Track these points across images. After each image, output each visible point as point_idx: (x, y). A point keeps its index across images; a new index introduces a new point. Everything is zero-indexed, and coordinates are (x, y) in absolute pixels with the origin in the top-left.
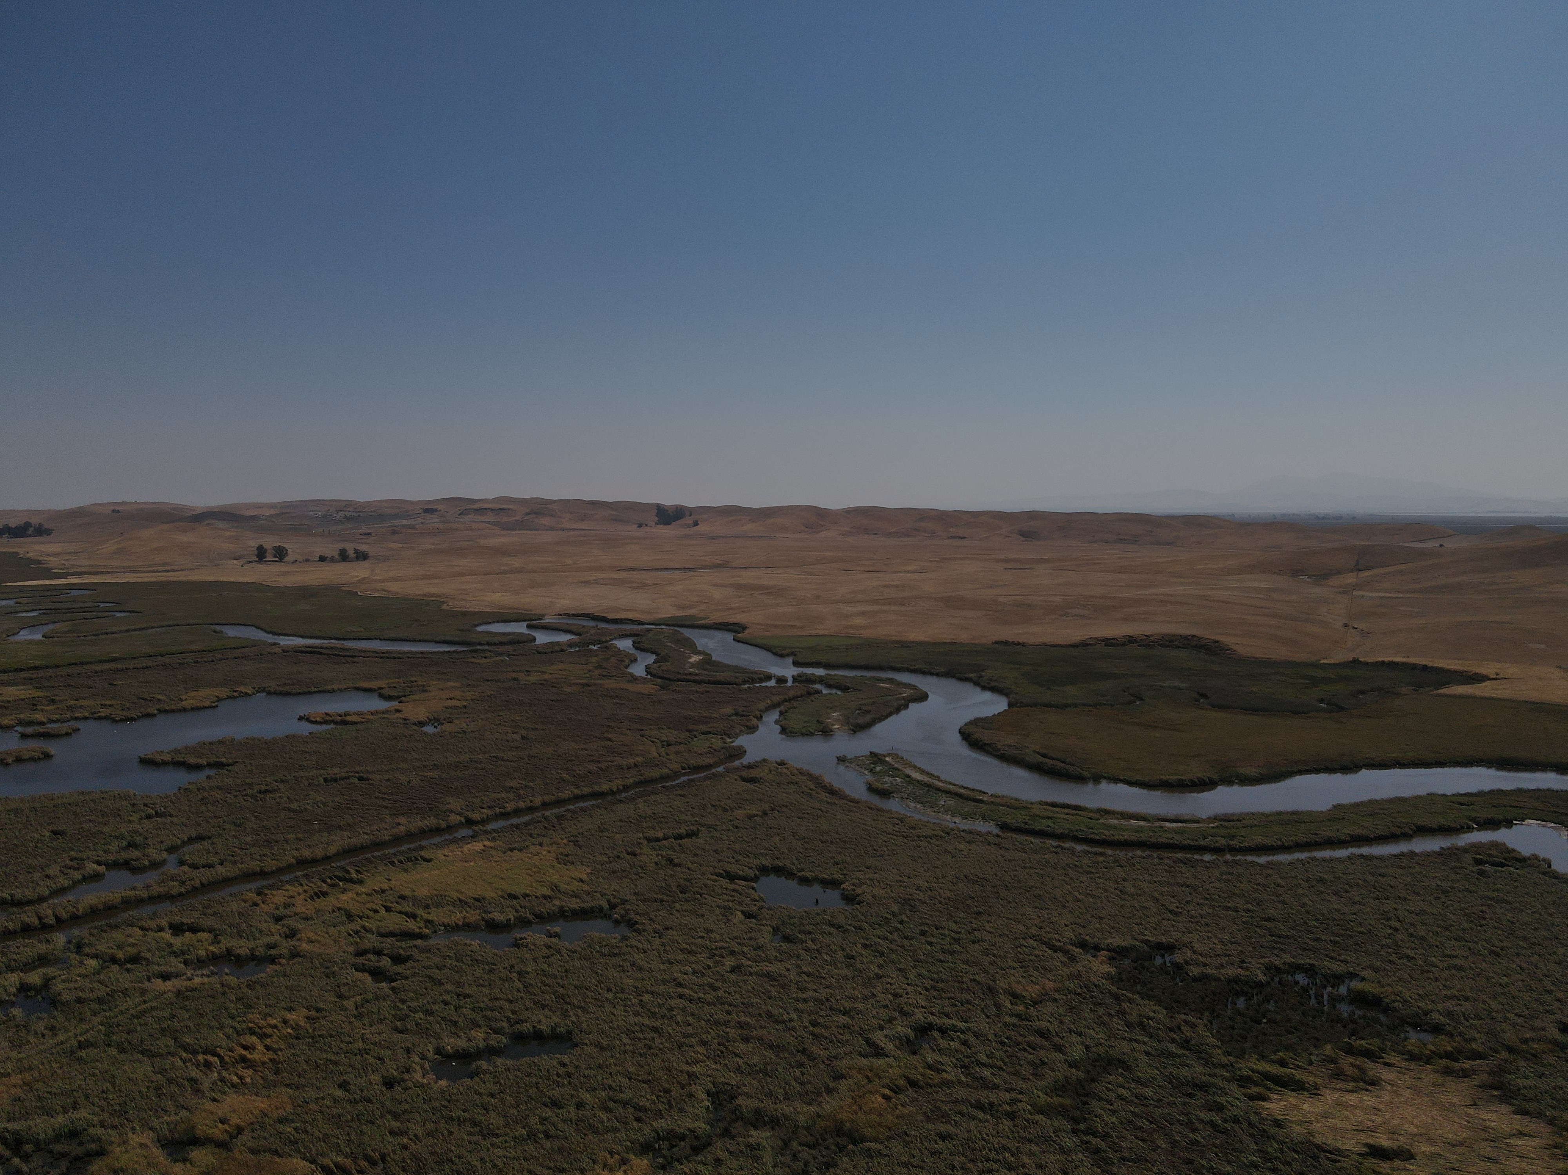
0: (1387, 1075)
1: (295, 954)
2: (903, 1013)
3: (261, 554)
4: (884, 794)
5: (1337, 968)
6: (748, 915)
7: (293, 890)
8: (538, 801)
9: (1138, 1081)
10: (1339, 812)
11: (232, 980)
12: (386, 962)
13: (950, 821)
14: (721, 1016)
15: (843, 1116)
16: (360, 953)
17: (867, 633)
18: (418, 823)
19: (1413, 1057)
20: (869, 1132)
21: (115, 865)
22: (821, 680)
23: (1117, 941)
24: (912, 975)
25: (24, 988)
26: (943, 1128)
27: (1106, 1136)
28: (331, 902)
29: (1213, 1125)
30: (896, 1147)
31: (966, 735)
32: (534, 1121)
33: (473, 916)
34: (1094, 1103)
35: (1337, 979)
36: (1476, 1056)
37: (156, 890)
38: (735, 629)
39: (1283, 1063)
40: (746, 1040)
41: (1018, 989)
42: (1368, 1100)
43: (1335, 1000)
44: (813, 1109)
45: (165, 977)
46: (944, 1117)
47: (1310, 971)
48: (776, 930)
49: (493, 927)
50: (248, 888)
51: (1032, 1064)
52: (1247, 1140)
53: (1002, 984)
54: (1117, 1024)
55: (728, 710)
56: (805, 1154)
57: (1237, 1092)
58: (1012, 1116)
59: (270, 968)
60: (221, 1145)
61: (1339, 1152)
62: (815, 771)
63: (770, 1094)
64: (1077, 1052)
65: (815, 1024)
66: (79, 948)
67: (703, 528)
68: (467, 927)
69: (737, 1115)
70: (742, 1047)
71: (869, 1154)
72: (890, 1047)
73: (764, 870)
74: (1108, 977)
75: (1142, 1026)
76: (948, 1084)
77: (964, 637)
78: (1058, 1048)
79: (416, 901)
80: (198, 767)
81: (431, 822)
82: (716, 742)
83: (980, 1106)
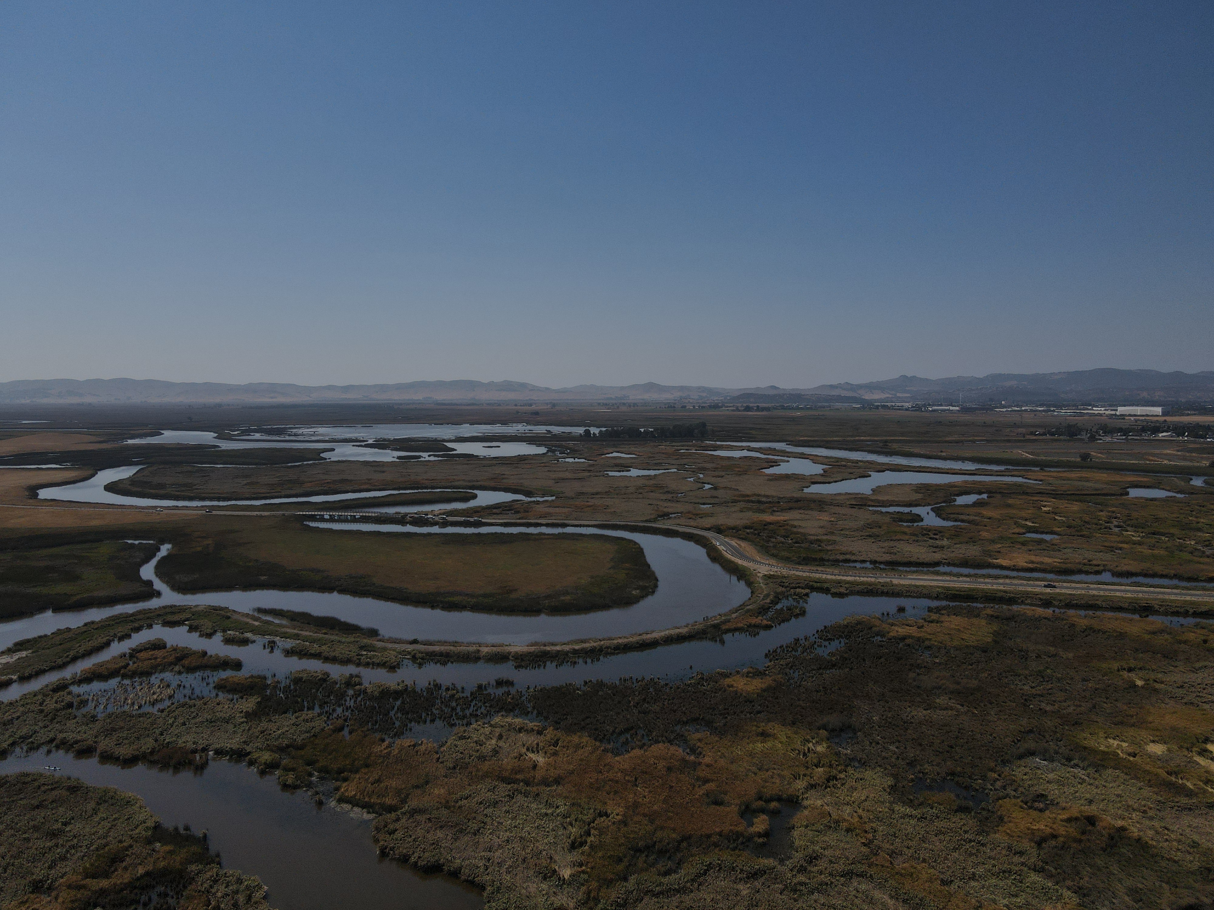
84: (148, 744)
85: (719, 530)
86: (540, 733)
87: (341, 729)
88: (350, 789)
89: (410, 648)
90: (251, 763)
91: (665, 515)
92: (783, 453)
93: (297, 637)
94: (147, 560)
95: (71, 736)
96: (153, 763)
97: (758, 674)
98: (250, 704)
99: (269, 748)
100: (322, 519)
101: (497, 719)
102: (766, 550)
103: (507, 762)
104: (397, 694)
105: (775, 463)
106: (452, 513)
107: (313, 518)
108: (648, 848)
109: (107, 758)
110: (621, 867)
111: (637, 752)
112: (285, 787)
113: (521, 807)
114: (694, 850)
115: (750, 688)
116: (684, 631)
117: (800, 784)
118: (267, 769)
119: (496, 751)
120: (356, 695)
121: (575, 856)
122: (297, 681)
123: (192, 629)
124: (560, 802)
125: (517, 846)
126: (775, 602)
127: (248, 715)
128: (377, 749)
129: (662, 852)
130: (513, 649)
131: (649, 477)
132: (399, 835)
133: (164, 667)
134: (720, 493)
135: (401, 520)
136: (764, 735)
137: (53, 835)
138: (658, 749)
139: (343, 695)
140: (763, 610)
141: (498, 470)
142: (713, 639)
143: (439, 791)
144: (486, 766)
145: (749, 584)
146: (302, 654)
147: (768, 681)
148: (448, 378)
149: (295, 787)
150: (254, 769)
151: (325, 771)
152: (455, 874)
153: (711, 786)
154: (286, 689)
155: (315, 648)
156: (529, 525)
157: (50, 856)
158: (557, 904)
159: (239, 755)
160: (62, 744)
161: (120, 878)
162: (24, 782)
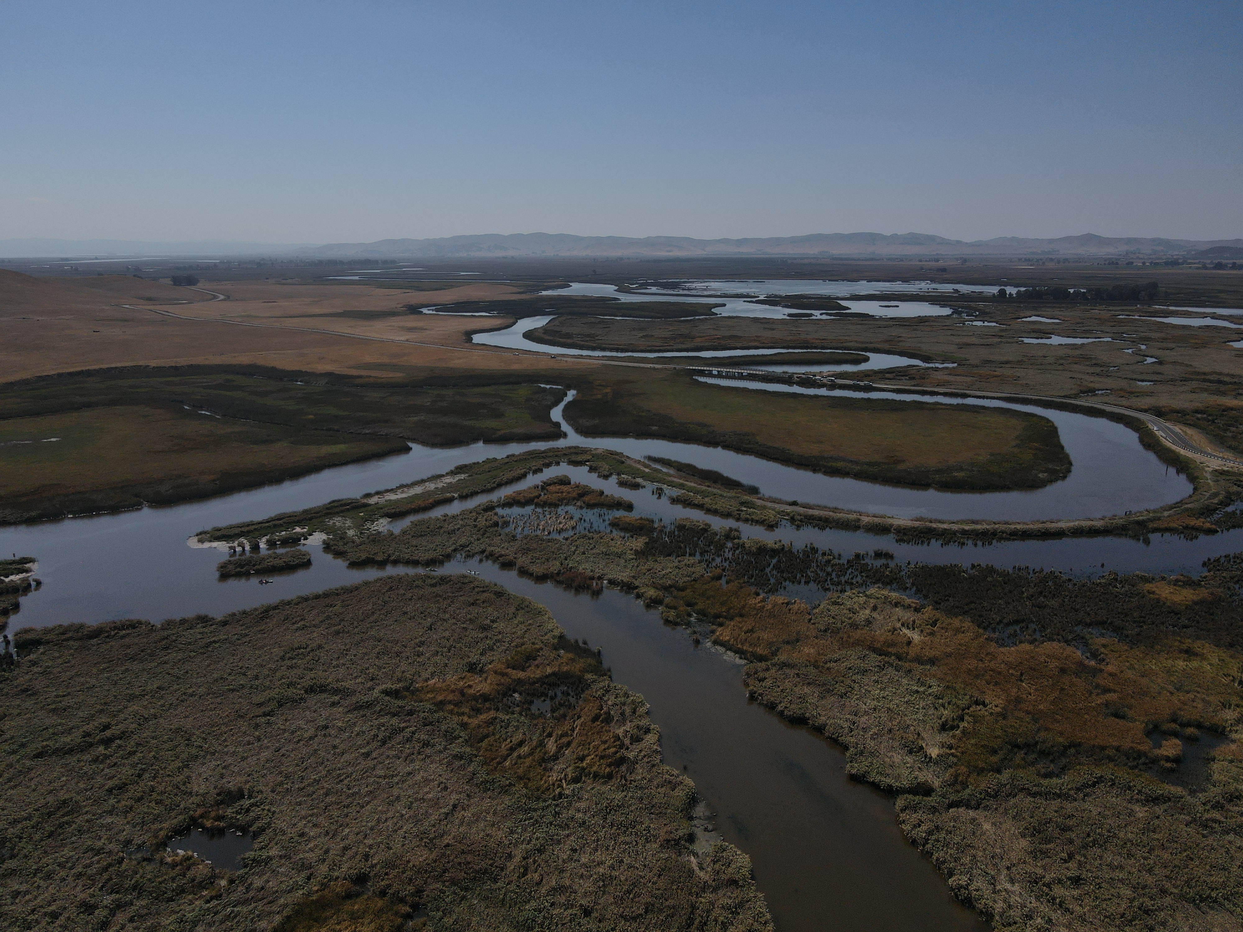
84: (554, 566)
85: (1158, 412)
86: (917, 610)
87: (719, 578)
88: (725, 633)
89: (789, 509)
90: (638, 596)
93: (682, 486)
94: (556, 403)
95: (497, 550)
96: (559, 583)
97: (1189, 583)
98: (639, 543)
99: (655, 586)
100: (710, 375)
101: (872, 590)
103: (880, 633)
104: (774, 552)
106: (841, 375)
107: (702, 373)
108: (1029, 747)
109: (524, 573)
110: (994, 759)
111: (1026, 647)
112: (667, 622)
113: (891, 681)
114: (1083, 759)
115: (1178, 598)
116: (1098, 524)
117: (1230, 715)
118: (653, 603)
119: (869, 622)
120: (735, 548)
121: (945, 737)
122: (681, 528)
123: (592, 470)
124: (933, 682)
125: (884, 716)
126: (1225, 503)
127: (637, 553)
128: (752, 601)
129: (1044, 754)
130: (896, 522)
131: (1074, 346)
132: (768, 683)
133: (568, 501)
134: (1166, 369)
135: (788, 380)
136: (1190, 653)
137: (484, 628)
138: (1051, 647)
139: (722, 546)
140: (1207, 511)
141: (896, 332)
142: (1135, 537)
143: (808, 650)
144: (857, 634)
145: (1192, 479)
146: (687, 503)
147: (1203, 593)
149: (676, 624)
150: (640, 602)
151: (702, 614)
152: (819, 730)
153: (1113, 697)
154: (671, 534)
155: (699, 499)
156: (924, 393)
157: (481, 646)
158: (921, 779)
159: (628, 588)
160: (492, 556)
161: (533, 673)
162: (463, 582)
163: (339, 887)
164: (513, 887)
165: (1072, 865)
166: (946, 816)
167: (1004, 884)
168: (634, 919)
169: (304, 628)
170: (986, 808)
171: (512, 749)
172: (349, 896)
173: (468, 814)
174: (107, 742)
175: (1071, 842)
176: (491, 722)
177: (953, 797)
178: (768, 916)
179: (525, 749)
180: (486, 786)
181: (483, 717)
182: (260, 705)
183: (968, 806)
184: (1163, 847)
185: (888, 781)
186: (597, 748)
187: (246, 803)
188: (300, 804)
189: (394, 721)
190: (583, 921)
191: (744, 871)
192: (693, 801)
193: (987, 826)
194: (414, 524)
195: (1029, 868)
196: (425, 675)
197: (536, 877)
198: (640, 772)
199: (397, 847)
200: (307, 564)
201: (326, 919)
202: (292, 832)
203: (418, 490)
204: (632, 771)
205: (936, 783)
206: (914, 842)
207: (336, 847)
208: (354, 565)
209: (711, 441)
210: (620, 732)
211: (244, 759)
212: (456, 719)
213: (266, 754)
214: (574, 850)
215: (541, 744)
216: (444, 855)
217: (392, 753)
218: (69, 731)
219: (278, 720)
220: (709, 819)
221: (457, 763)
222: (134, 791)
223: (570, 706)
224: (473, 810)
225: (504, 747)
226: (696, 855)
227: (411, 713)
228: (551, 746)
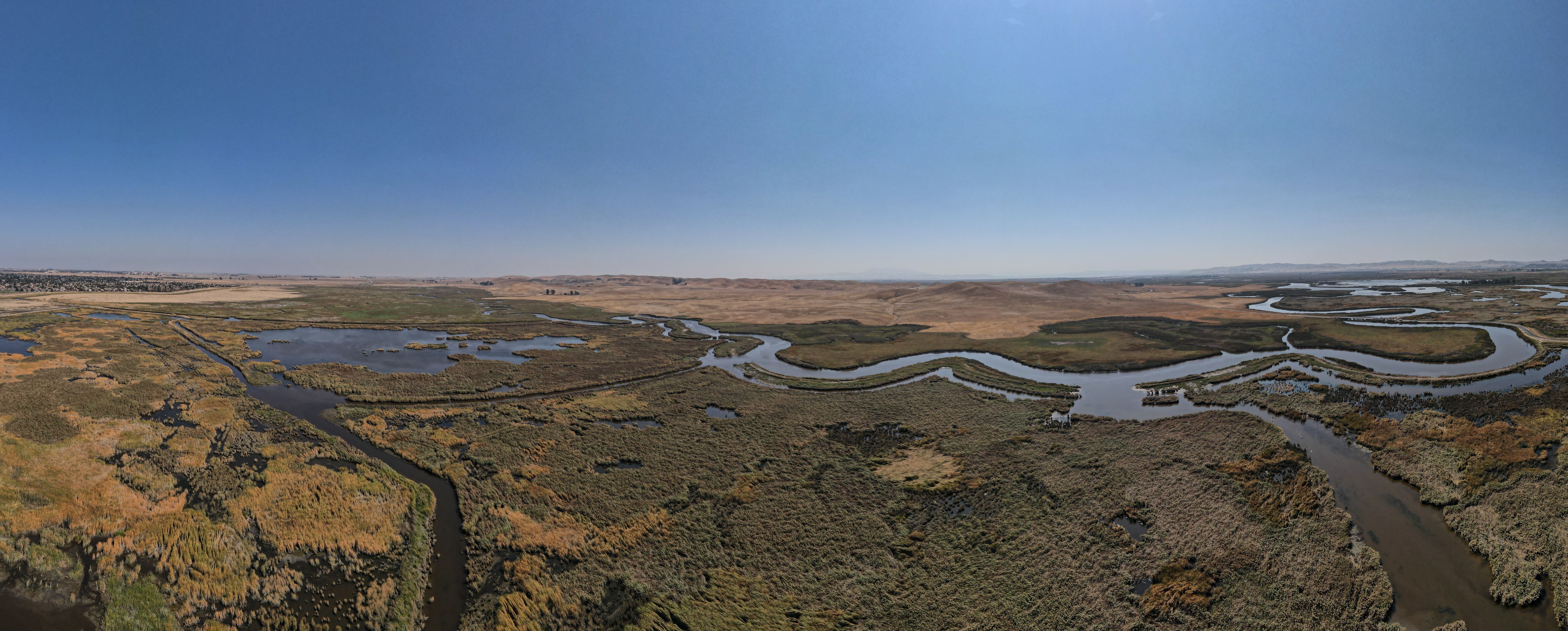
0: (910, 453)
1: (552, 422)
2: (757, 456)
3: (548, 292)
4: (750, 377)
5: (895, 422)
6: (703, 421)
7: (553, 400)
8: (631, 378)
9: (836, 471)
10: (894, 372)
11: (534, 426)
12: (580, 429)
13: (772, 386)
14: (693, 458)
15: (736, 494)
16: (572, 425)
17: (743, 321)
18: (592, 383)
19: (917, 446)
20: (744, 500)
21: (504, 384)
22: (728, 338)
23: (829, 423)
24: (760, 442)
25: (480, 416)
26: (771, 497)
27: (826, 493)
28: (563, 406)
29: (860, 482)
30: (754, 505)
31: (777, 356)
32: (627, 492)
33: (609, 416)
34: (822, 482)
35: (896, 425)
36: (933, 441)
37: (515, 394)
38: (699, 320)
39: (881, 457)
40: (701, 467)
41: (796, 444)
42: (905, 462)
43: (895, 432)
44: (725, 492)
45: (516, 422)
46: (771, 493)
47: (887, 424)
48: (712, 426)
49: (615, 421)
50: (540, 398)
51: (802, 471)
52: (871, 485)
53: (791, 443)
54: (829, 453)
55: (696, 348)
56: (722, 509)
57: (867, 469)
58: (794, 490)
59: (545, 425)
60: (529, 480)
61: (898, 482)
62: (726, 370)
63: (710, 487)
64: (816, 464)
65: (725, 461)
66: (494, 407)
67: (688, 285)
68: (607, 420)
69: (698, 494)
70: (700, 470)
71: (745, 508)
72: (752, 468)
73: (708, 405)
74: (826, 436)
75: (837, 452)
76: (772, 481)
77: (776, 322)
78: (810, 464)
79: (590, 409)
80: (527, 357)
81: (596, 382)
82: (692, 359)
83: (783, 488)
84: (1284, 408)
85: (1522, 324)
86: (1444, 417)
87: (1358, 411)
88: (1362, 438)
89: (1387, 377)
90: (1322, 422)
91: (1498, 318)
92: (1548, 289)
93: (1340, 370)
94: (1284, 334)
95: (1259, 400)
96: (1286, 416)
97: (1541, 387)
98: (1322, 397)
99: (1329, 417)
100: (1350, 320)
101: (1425, 411)
102: (1542, 332)
103: (1430, 431)
104: (1382, 398)
105: (1545, 294)
106: (1404, 318)
107: (1346, 320)
108: (1494, 470)
109: (1270, 411)
110: (1482, 479)
111: (1488, 426)
112: (1336, 434)
113: (1436, 452)
114: (1515, 469)
115: (1537, 393)
116: (1508, 369)
117: (1560, 435)
118: (1329, 425)
119: (1424, 426)
120: (1364, 397)
121: (1461, 474)
122: (1340, 389)
123: (1301, 363)
124: (1453, 449)
125: (1434, 469)
126: (1547, 354)
127: (1321, 401)
128: (1373, 422)
129: (1500, 472)
130: (1432, 379)
131: (1491, 301)
132: (1382, 461)
133: (1290, 378)
134: (1522, 307)
135: (1383, 321)
136: (1544, 414)
137: (1252, 438)
138: (1498, 424)
139: (1359, 396)
140: (1542, 358)
141: (1425, 299)
142: (1521, 372)
143: (1400, 443)
144: (1420, 432)
145: (1536, 347)
146: (1342, 377)
147: (1545, 390)
148: (1402, 260)
149: (1340, 435)
150: (1323, 425)
151: (1351, 429)
152: (1407, 481)
153: (1521, 439)
154: (1336, 392)
155: (1348, 375)
156: (1438, 323)
157: (1251, 446)
158: (1453, 497)
159: (1317, 418)
160: (1256, 403)
161: (1274, 461)
162: (1243, 416)
163: (1183, 562)
164: (1264, 575)
165: (1516, 518)
166: (1465, 512)
167: (1491, 538)
168: (1325, 593)
169: (1174, 431)
170: (1481, 503)
171: (1264, 500)
172: (1187, 568)
173: (1243, 533)
174: (1097, 467)
175: (1514, 508)
176: (1254, 485)
177: (1467, 502)
178: (1389, 584)
179: (1270, 500)
180: (1252, 518)
181: (1251, 482)
182: (1154, 464)
183: (1473, 505)
184: (1547, 498)
185: (1439, 501)
186: (1304, 499)
187: (1146, 509)
188: (1167, 515)
189: (1210, 481)
190: (1299, 596)
191: (1377, 561)
192: (1351, 525)
193: (1482, 512)
194: (1223, 387)
195: (1501, 526)
196: (1225, 459)
197: (1276, 569)
198: (1326, 511)
199: (1209, 547)
200: (1177, 402)
201: (1176, 578)
202: (1163, 529)
203: (1225, 372)
204: (1321, 511)
205: (1459, 497)
206: (1453, 529)
207: (1182, 542)
208: (1197, 404)
209: (1352, 349)
210: (1316, 491)
211: (1146, 488)
212: (1239, 482)
213: (1155, 488)
214: (1294, 555)
215: (1278, 497)
216: (1231, 554)
217: (1209, 497)
218: (1084, 459)
219: (1161, 473)
220: (1358, 534)
221: (1239, 505)
222: (1105, 491)
223: (1292, 478)
224: (1246, 531)
225: (1260, 499)
226: (1353, 555)
227: (1218, 477)
228: (1283, 499)
